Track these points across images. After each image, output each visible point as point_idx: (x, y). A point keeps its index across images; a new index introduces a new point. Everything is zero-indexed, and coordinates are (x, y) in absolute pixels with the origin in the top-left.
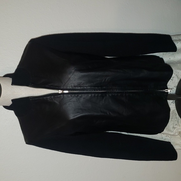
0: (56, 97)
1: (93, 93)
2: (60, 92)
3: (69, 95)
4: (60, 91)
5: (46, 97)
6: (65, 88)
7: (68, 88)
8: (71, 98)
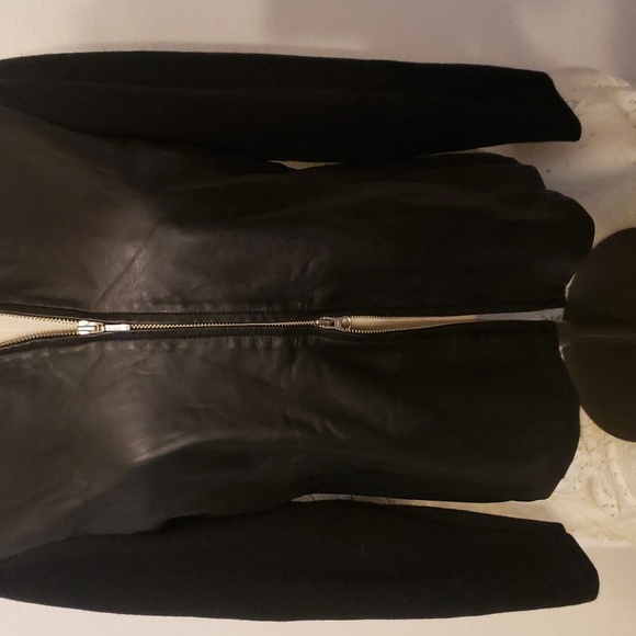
0: (62, 351)
1: (247, 332)
2: (85, 327)
3: (131, 346)
4: (83, 323)
5: (14, 356)
6: (107, 309)
7: (124, 309)
8: (140, 358)
